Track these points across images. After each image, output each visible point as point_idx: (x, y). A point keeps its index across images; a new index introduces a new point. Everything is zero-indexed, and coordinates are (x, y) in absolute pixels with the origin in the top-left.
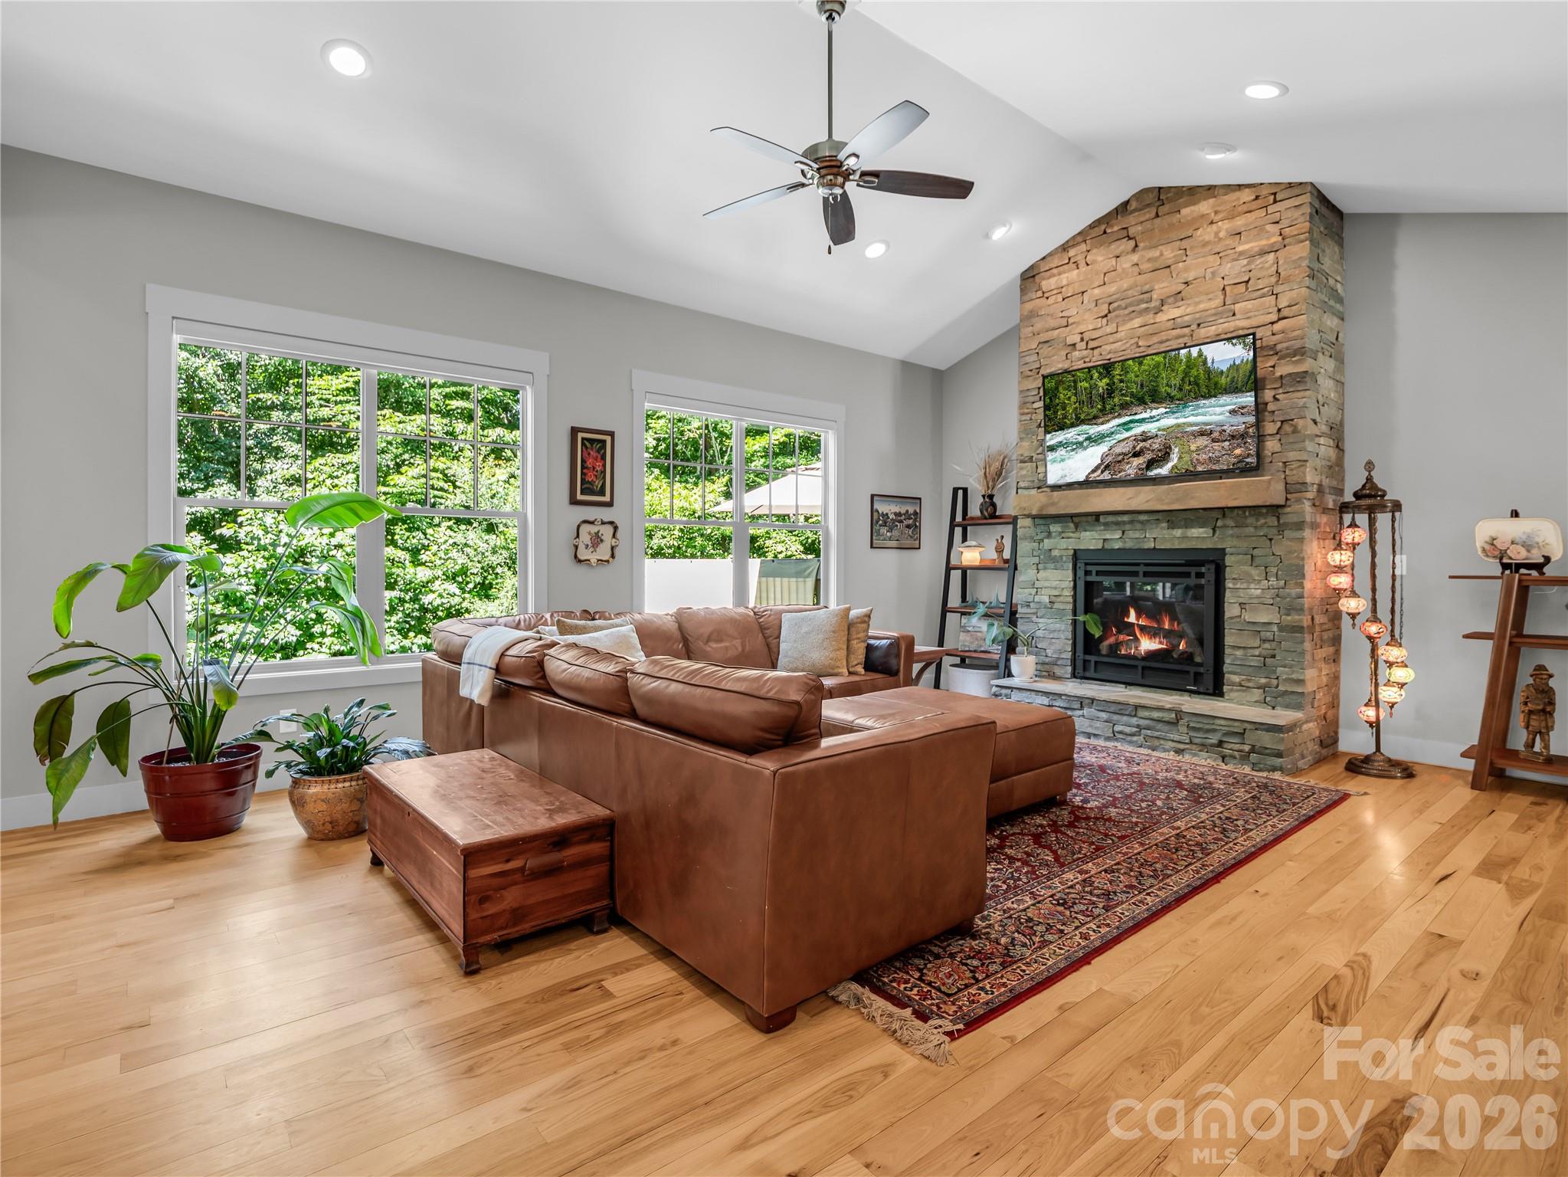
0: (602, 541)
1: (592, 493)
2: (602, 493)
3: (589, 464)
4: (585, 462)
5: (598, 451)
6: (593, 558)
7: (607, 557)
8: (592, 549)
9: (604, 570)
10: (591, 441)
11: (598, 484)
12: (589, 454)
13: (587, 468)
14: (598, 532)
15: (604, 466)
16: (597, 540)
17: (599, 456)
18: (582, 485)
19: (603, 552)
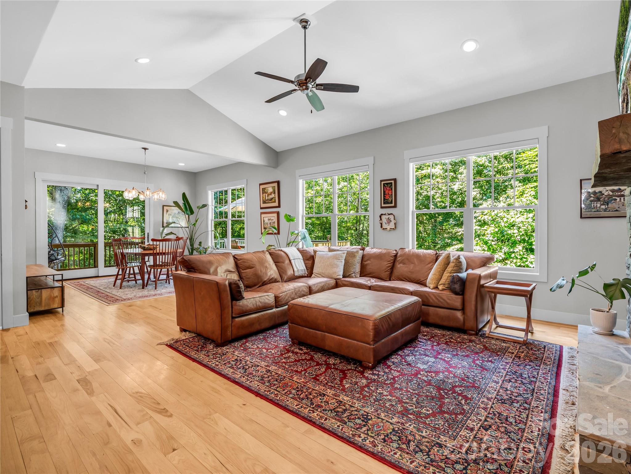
0: (391, 221)
1: (388, 203)
2: (391, 203)
3: (386, 193)
4: (385, 192)
5: (390, 187)
6: (388, 228)
7: (393, 227)
8: (388, 224)
9: (393, 232)
10: (387, 184)
11: (390, 199)
12: (386, 189)
13: (386, 194)
14: (389, 218)
15: (392, 192)
16: (389, 221)
17: (390, 189)
18: (384, 201)
19: (392, 225)
